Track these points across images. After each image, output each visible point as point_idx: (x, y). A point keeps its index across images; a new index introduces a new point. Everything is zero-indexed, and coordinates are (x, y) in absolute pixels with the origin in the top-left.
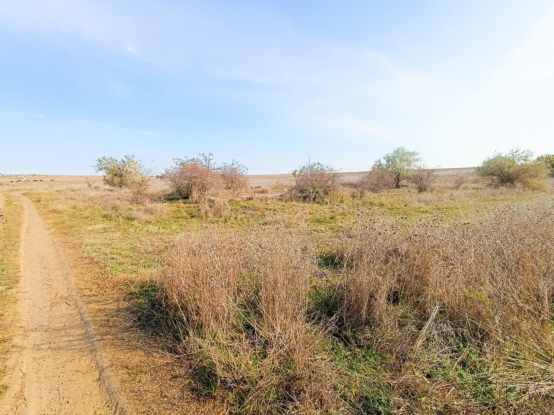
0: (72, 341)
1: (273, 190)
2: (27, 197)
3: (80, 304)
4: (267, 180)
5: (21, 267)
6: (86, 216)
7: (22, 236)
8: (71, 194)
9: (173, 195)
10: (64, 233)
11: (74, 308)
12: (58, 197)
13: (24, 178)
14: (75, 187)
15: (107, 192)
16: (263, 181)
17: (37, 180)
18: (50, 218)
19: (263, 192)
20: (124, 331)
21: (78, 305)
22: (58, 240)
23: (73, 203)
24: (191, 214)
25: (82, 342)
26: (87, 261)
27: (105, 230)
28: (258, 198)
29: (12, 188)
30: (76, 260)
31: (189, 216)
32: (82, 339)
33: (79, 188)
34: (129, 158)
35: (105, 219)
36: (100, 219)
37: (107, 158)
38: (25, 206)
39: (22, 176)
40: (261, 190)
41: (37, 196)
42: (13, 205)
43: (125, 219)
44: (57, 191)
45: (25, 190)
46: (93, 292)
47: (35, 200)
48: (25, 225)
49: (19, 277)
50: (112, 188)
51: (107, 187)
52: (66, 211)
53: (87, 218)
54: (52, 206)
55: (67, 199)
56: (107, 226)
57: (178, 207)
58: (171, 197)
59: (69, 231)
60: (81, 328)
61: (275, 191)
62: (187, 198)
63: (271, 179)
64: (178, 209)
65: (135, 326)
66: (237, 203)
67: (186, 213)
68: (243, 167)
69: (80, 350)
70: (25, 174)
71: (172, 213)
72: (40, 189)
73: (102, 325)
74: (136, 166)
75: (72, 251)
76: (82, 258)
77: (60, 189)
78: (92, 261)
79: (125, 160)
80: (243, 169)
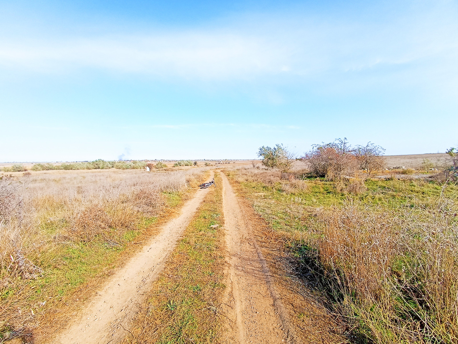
0: (254, 270)
1: (417, 171)
2: (223, 173)
3: (257, 246)
4: (408, 160)
5: (224, 214)
6: (254, 186)
7: (223, 196)
8: (244, 172)
9: (310, 174)
10: (243, 197)
11: (253, 248)
12: (238, 173)
13: (221, 162)
14: (247, 167)
15: (265, 171)
16: (402, 161)
17: (227, 162)
18: (235, 186)
19: (404, 173)
20: (287, 275)
21: (256, 246)
22: (240, 200)
23: (245, 177)
24: (327, 190)
25: (260, 273)
26: (257, 217)
27: (265, 197)
28: (399, 179)
29: (217, 167)
30: (251, 215)
31: (325, 192)
32: (260, 271)
33: (248, 167)
34: (279, 146)
35: (264, 189)
36: (262, 189)
37: (265, 147)
38: (223, 178)
39: (221, 161)
40: (401, 170)
41: (228, 173)
42: (218, 177)
43: (277, 190)
44: (237, 170)
45: (222, 168)
46: (263, 240)
47: (227, 174)
48: (224, 189)
49: (224, 220)
50: (266, 168)
51: (264, 167)
52: (243, 182)
53: (254, 187)
54: (236, 179)
55: (243, 174)
56: (266, 194)
57: (316, 184)
58: (309, 175)
59: (245, 195)
60: (259, 263)
61: (420, 171)
62: (323, 176)
63: (413, 159)
64: (316, 185)
65: (294, 273)
66: (374, 183)
67: (323, 189)
68: (380, 148)
69: (260, 279)
70: (222, 159)
71: (311, 188)
72: (229, 167)
73: (271, 265)
74: (283, 152)
75: (248, 209)
76: (254, 214)
77: (238, 168)
78: (260, 218)
79: (276, 148)
80: (379, 149)
